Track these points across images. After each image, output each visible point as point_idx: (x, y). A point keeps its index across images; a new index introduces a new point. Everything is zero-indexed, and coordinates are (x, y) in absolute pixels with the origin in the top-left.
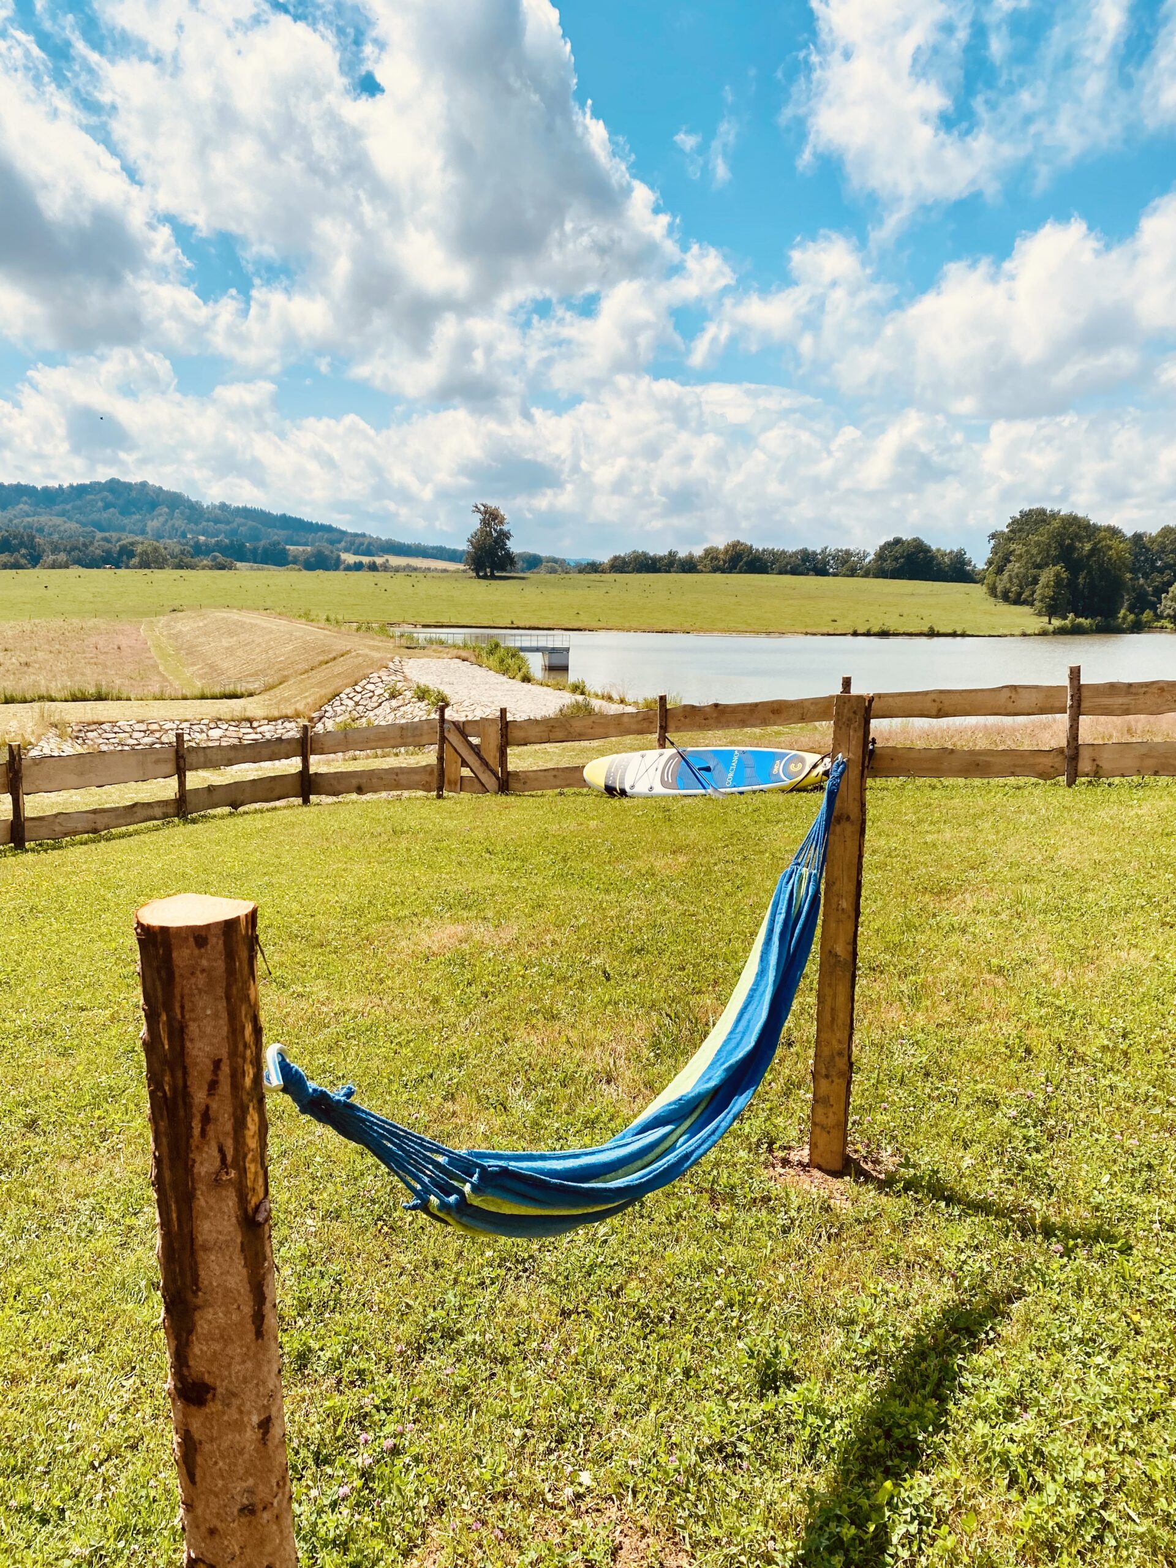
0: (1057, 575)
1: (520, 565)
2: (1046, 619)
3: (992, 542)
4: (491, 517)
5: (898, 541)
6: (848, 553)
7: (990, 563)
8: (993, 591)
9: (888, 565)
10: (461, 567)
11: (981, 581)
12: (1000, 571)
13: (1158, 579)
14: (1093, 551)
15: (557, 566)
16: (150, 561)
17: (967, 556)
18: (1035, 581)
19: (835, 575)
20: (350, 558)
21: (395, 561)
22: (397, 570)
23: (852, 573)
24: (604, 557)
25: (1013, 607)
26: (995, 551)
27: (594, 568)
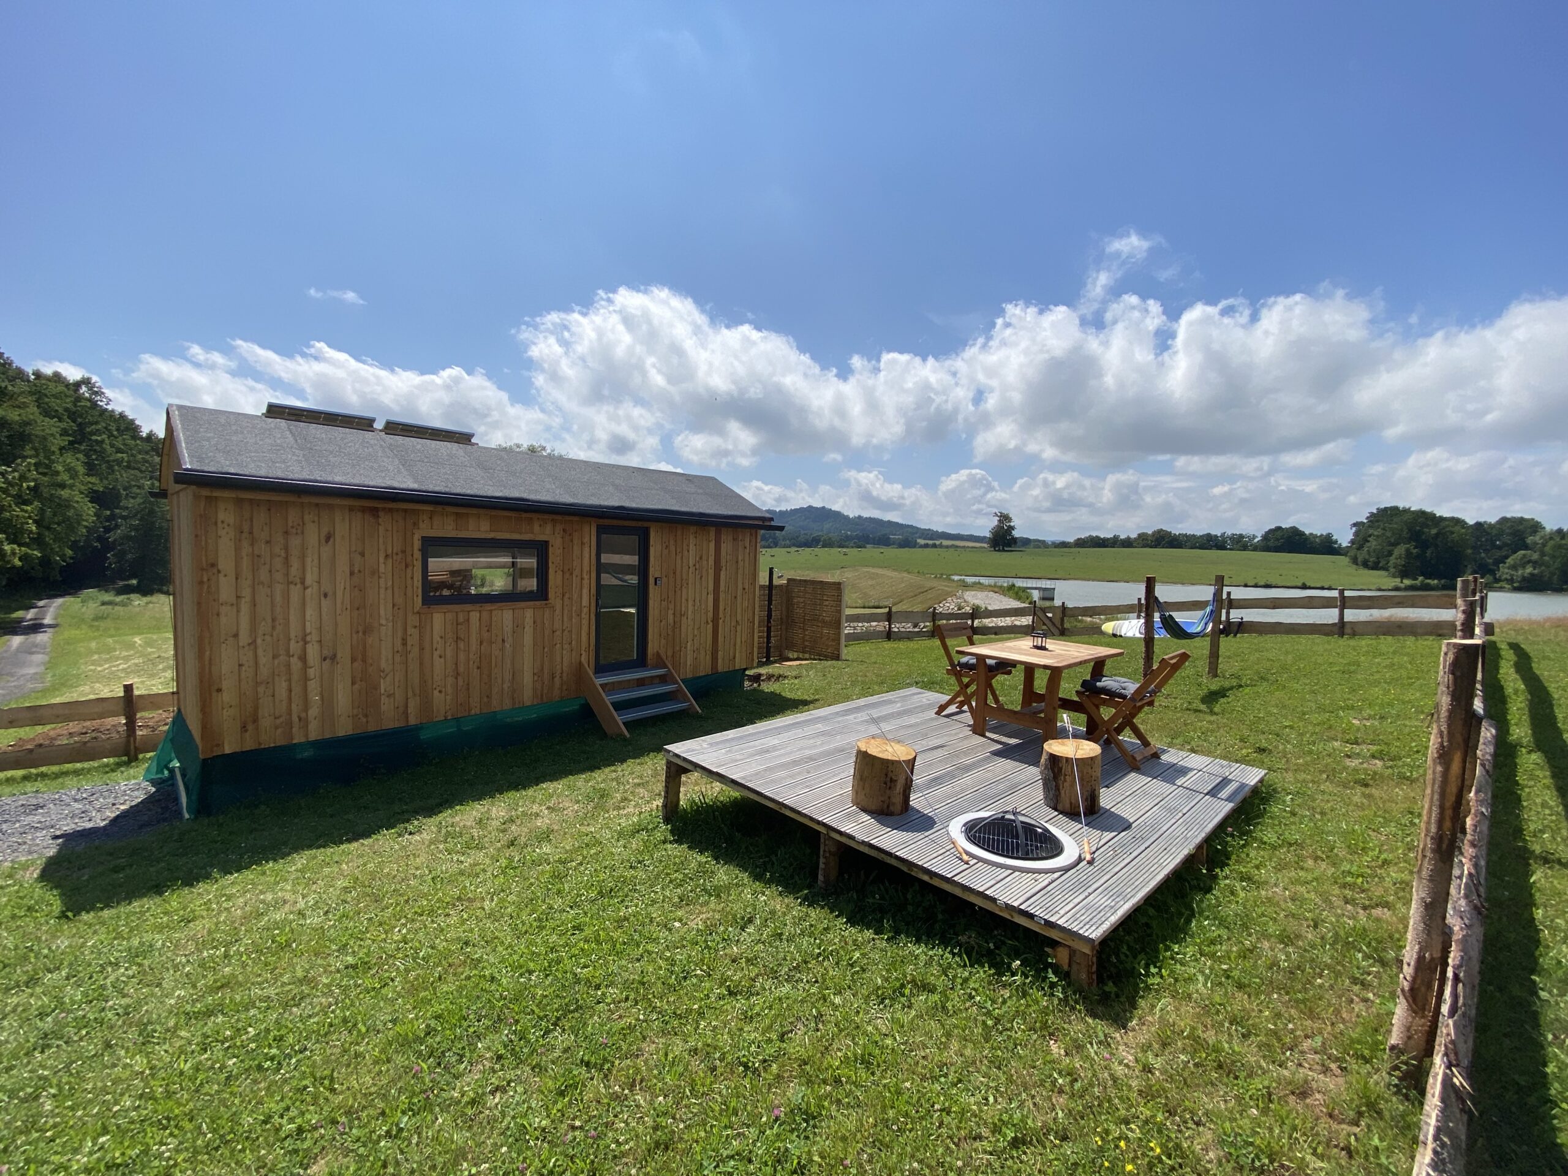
0: (1407, 550)
1: (1019, 544)
2: (1398, 580)
3: (1354, 529)
4: (1004, 518)
5: (1279, 528)
6: (1241, 536)
7: (1352, 542)
8: (1355, 561)
9: (1271, 544)
10: (986, 545)
11: (1345, 554)
12: (1360, 548)
13: (1498, 554)
14: (1437, 535)
15: (1041, 544)
16: (828, 544)
17: (1334, 538)
18: (1390, 554)
19: (1230, 549)
20: (921, 542)
21: (946, 543)
22: (947, 547)
23: (1245, 548)
24: (1071, 539)
25: (1371, 572)
26: (1356, 534)
27: (1064, 545)
